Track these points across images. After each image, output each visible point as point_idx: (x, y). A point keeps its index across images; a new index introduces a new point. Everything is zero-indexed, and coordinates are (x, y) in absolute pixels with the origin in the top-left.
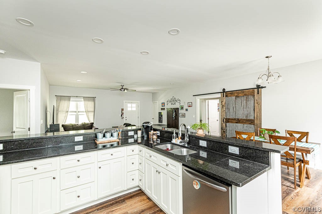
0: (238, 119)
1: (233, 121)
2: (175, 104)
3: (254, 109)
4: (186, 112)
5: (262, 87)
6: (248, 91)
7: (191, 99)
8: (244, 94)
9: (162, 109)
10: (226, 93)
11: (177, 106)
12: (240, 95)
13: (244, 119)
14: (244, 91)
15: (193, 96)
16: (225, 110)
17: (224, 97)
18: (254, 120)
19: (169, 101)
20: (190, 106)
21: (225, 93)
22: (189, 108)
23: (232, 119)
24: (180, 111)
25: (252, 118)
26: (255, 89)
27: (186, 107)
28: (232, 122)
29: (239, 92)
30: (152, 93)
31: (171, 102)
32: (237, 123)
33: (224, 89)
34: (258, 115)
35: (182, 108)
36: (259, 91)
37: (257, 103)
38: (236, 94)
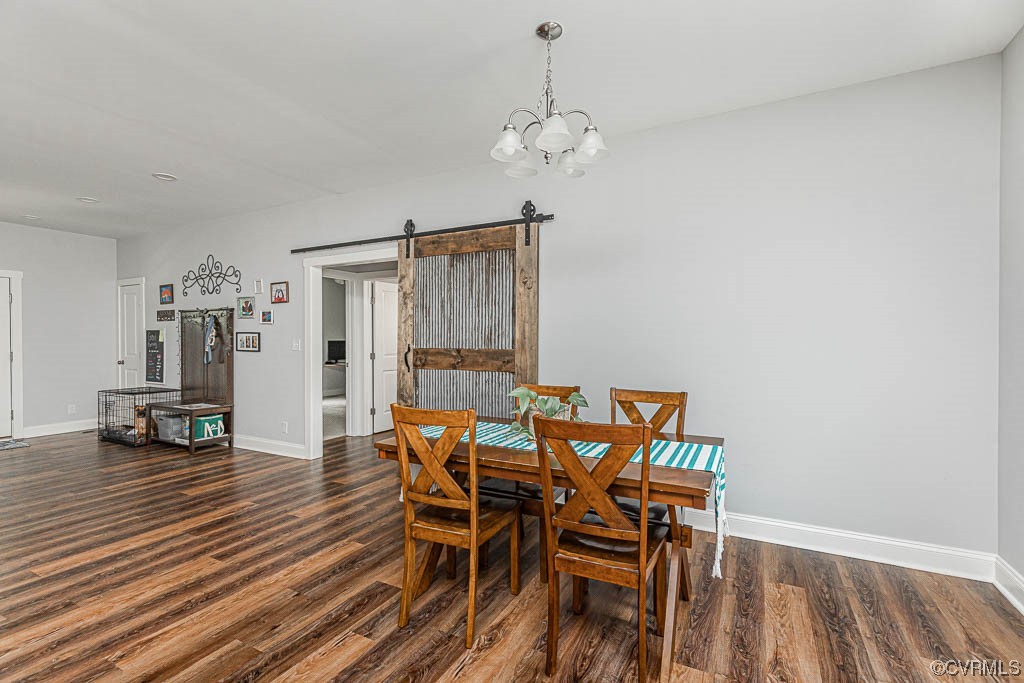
0: (458, 351)
1: (439, 359)
2: (216, 290)
3: (514, 308)
4: (263, 329)
5: (542, 218)
6: (493, 232)
7: (287, 268)
8: (482, 245)
9: (163, 316)
10: (416, 242)
11: (227, 298)
12: (464, 249)
13: (479, 351)
14: (478, 233)
15: (293, 252)
16: (411, 312)
17: (408, 256)
18: (511, 354)
19: (192, 276)
20: (279, 301)
21: (412, 240)
22: (275, 309)
23: (438, 353)
24: (241, 324)
25: (505, 344)
26: (518, 226)
27: (262, 304)
28: (436, 365)
29: (463, 235)
30: (118, 240)
31: (201, 282)
32: (454, 367)
33: (410, 224)
34: (527, 334)
35: (248, 309)
36: (532, 233)
37: (525, 283)
38: (452, 246)
